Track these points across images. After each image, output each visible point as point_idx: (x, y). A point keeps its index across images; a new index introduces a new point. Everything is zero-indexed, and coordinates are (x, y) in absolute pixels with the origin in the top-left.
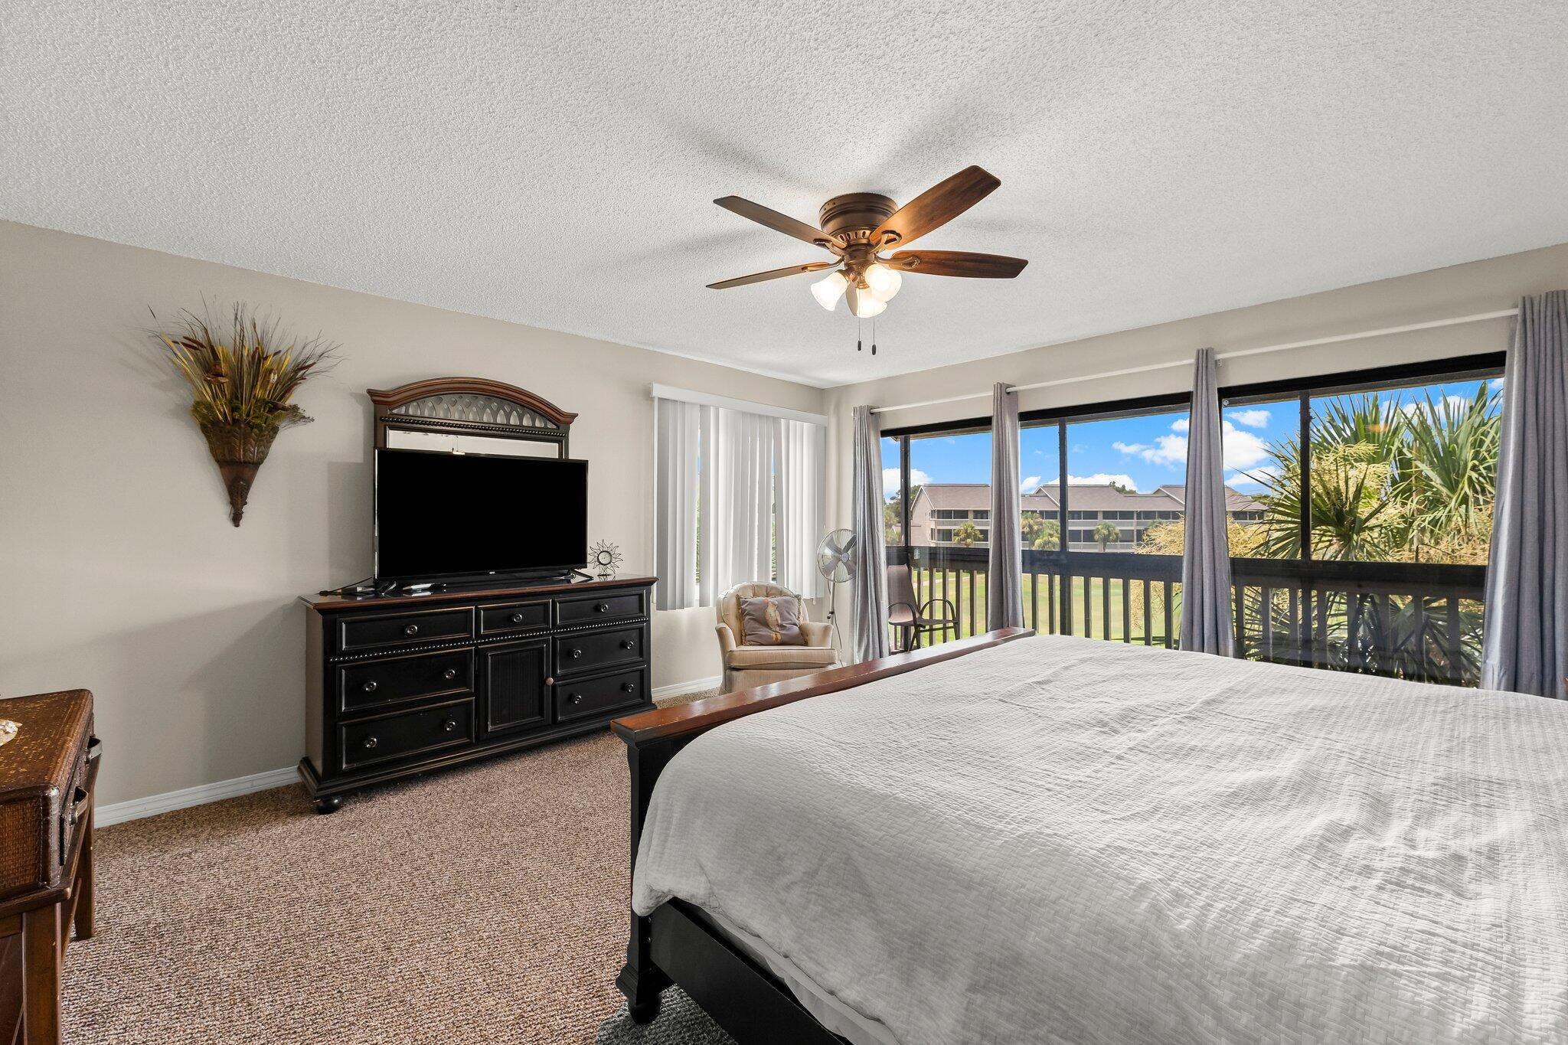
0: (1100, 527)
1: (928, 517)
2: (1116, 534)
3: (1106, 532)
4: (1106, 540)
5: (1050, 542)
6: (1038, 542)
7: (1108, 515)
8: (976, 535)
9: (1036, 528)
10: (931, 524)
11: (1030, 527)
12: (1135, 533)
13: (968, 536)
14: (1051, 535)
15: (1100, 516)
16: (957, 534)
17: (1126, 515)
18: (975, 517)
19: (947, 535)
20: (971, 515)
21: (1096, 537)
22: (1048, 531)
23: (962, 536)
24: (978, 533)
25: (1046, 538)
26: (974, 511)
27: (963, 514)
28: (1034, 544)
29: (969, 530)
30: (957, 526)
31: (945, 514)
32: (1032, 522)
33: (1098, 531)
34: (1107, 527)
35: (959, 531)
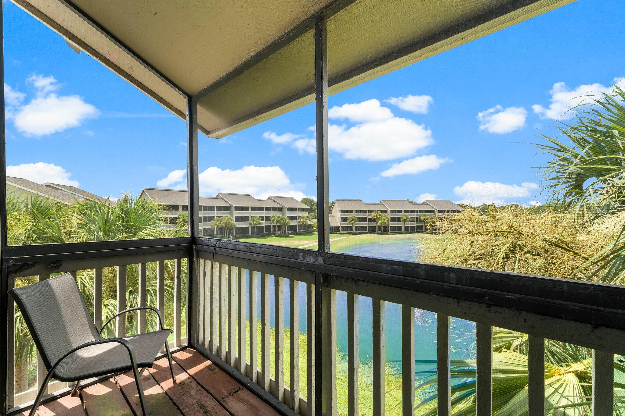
0: (403, 216)
1: (338, 212)
2: (409, 219)
3: (405, 218)
4: (405, 221)
5: (384, 222)
6: (380, 222)
7: (406, 211)
8: (356, 219)
9: (379, 217)
10: (339, 215)
11: (377, 216)
12: (416, 218)
13: (353, 220)
14: (385, 220)
15: (403, 212)
16: (349, 219)
17: (413, 212)
18: (356, 213)
19: (344, 220)
20: (354, 212)
21: (401, 220)
22: (383, 218)
23: (350, 220)
24: (357, 219)
25: (382, 221)
26: (355, 210)
27: (351, 212)
28: (378, 223)
29: (353, 218)
30: (348, 216)
31: (344, 212)
32: (377, 214)
33: (402, 218)
34: (406, 216)
35: (349, 218)
